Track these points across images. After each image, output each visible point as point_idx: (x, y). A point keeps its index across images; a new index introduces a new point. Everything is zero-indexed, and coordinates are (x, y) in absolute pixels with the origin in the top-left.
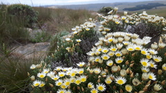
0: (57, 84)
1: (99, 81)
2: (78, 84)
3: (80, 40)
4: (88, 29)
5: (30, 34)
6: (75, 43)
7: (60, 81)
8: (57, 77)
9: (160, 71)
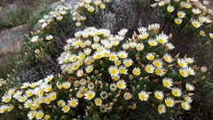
1: (70, 95)
2: (48, 103)
3: (51, 37)
4: (60, 18)
7: (30, 101)
8: (25, 97)
9: (131, 77)
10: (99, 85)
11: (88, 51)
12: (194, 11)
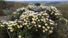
0: (8, 26)
1: (21, 25)
2: (15, 26)
3: (19, 13)
4: (22, 10)
5: (5, 12)
6: (17, 14)
7: (9, 25)
8: (9, 24)
9: (37, 21)
10: (29, 22)
11: (28, 14)
12: (56, 12)
